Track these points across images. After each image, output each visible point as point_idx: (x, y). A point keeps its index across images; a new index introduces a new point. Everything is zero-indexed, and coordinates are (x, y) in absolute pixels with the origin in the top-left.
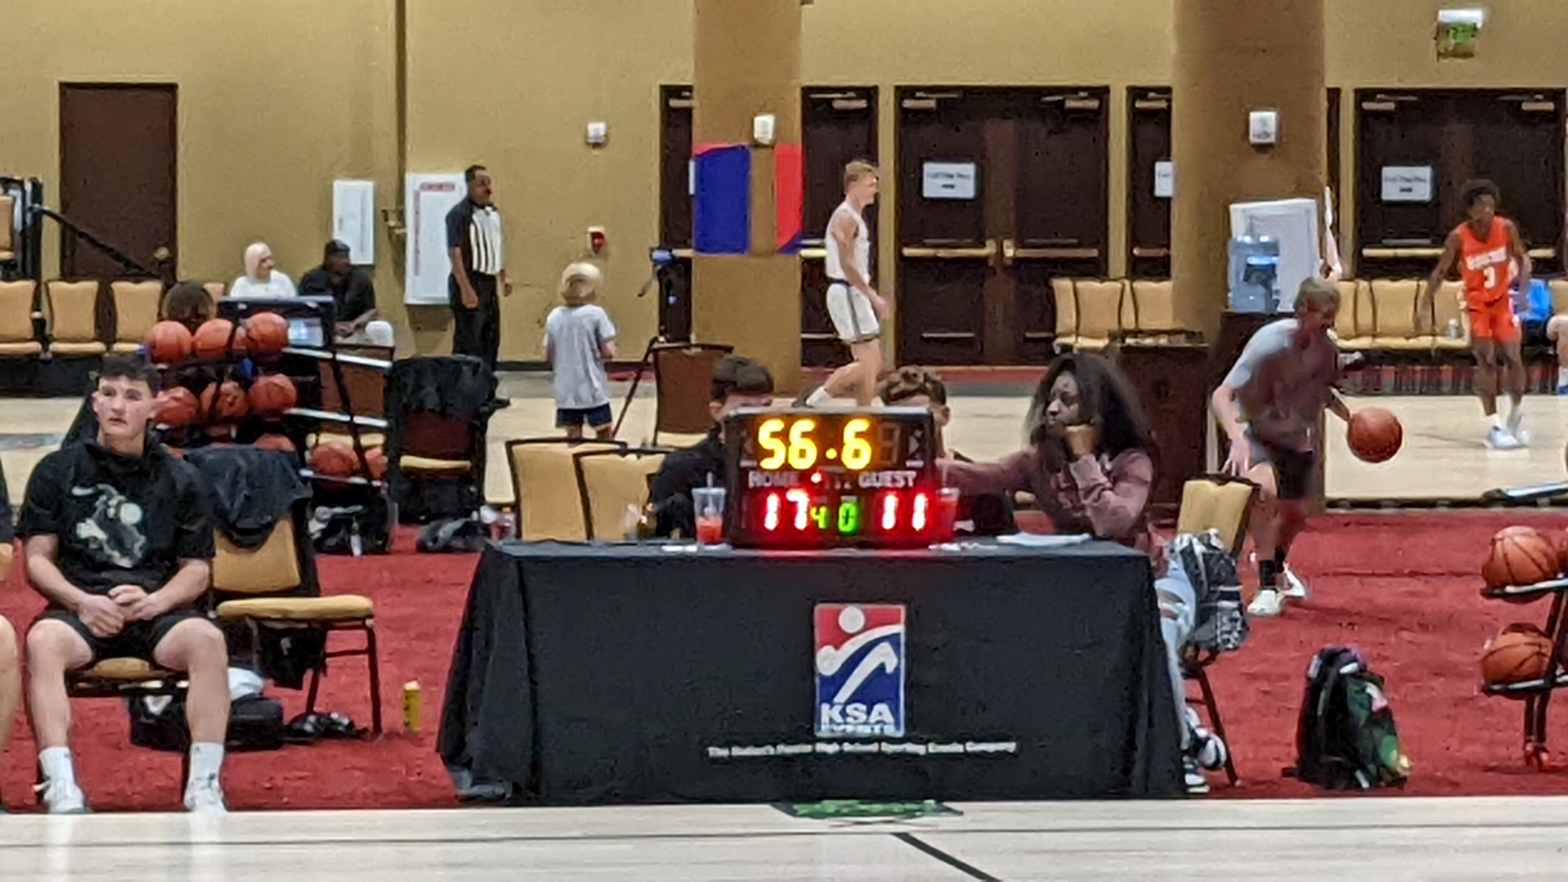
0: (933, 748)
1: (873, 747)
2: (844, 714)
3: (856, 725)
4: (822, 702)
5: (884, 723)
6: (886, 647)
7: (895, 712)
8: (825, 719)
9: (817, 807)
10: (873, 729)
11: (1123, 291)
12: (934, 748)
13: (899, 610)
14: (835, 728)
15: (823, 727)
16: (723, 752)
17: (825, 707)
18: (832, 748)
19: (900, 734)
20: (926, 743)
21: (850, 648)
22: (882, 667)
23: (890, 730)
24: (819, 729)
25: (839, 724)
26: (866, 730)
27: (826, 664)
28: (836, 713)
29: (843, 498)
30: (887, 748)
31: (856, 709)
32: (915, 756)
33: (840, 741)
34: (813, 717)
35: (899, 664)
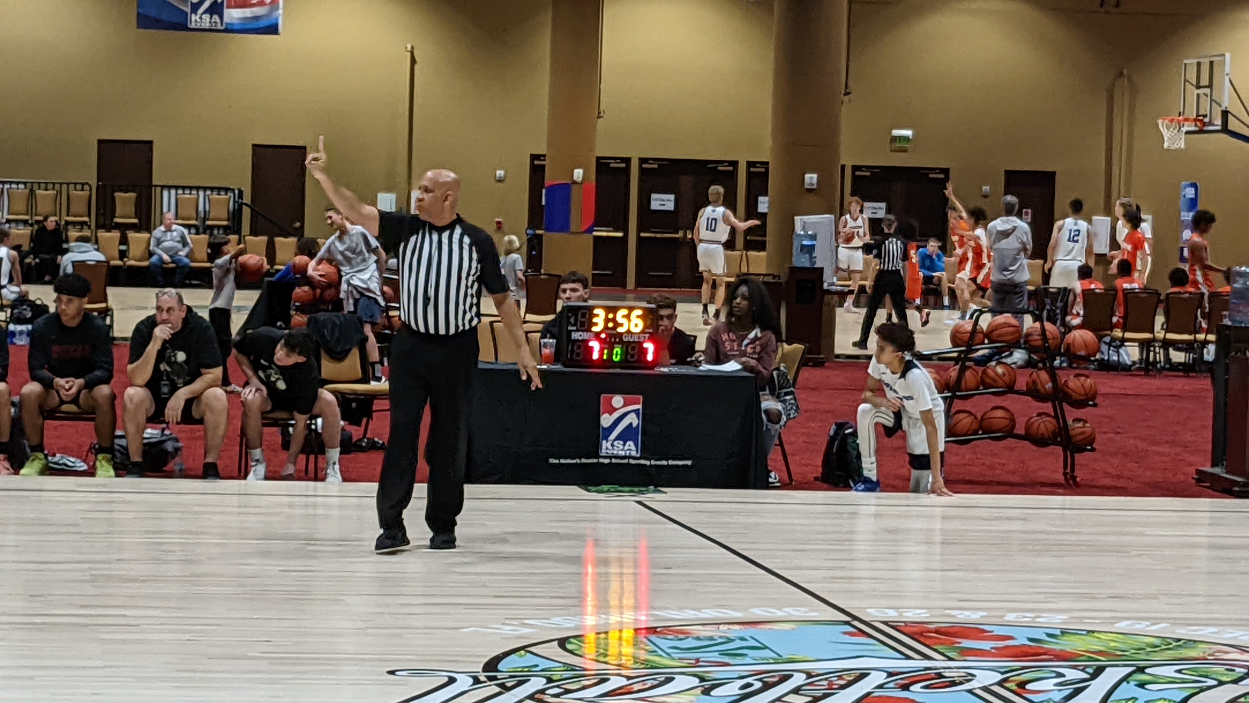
0: (653, 462)
1: (626, 461)
2: (612, 445)
3: (618, 450)
4: (602, 439)
5: (630, 450)
6: (633, 415)
7: (636, 446)
8: (604, 447)
9: (600, 488)
10: (626, 453)
11: (742, 256)
13: (640, 399)
14: (608, 451)
15: (603, 451)
16: (557, 461)
17: (604, 442)
18: (607, 461)
19: (638, 455)
20: (650, 460)
21: (616, 415)
22: (631, 424)
23: (634, 453)
24: (601, 452)
25: (610, 450)
26: (622, 453)
27: (605, 421)
28: (609, 444)
29: (615, 346)
30: (632, 462)
31: (618, 443)
32: (645, 465)
33: (610, 458)
34: (598, 446)
35: (638, 424)
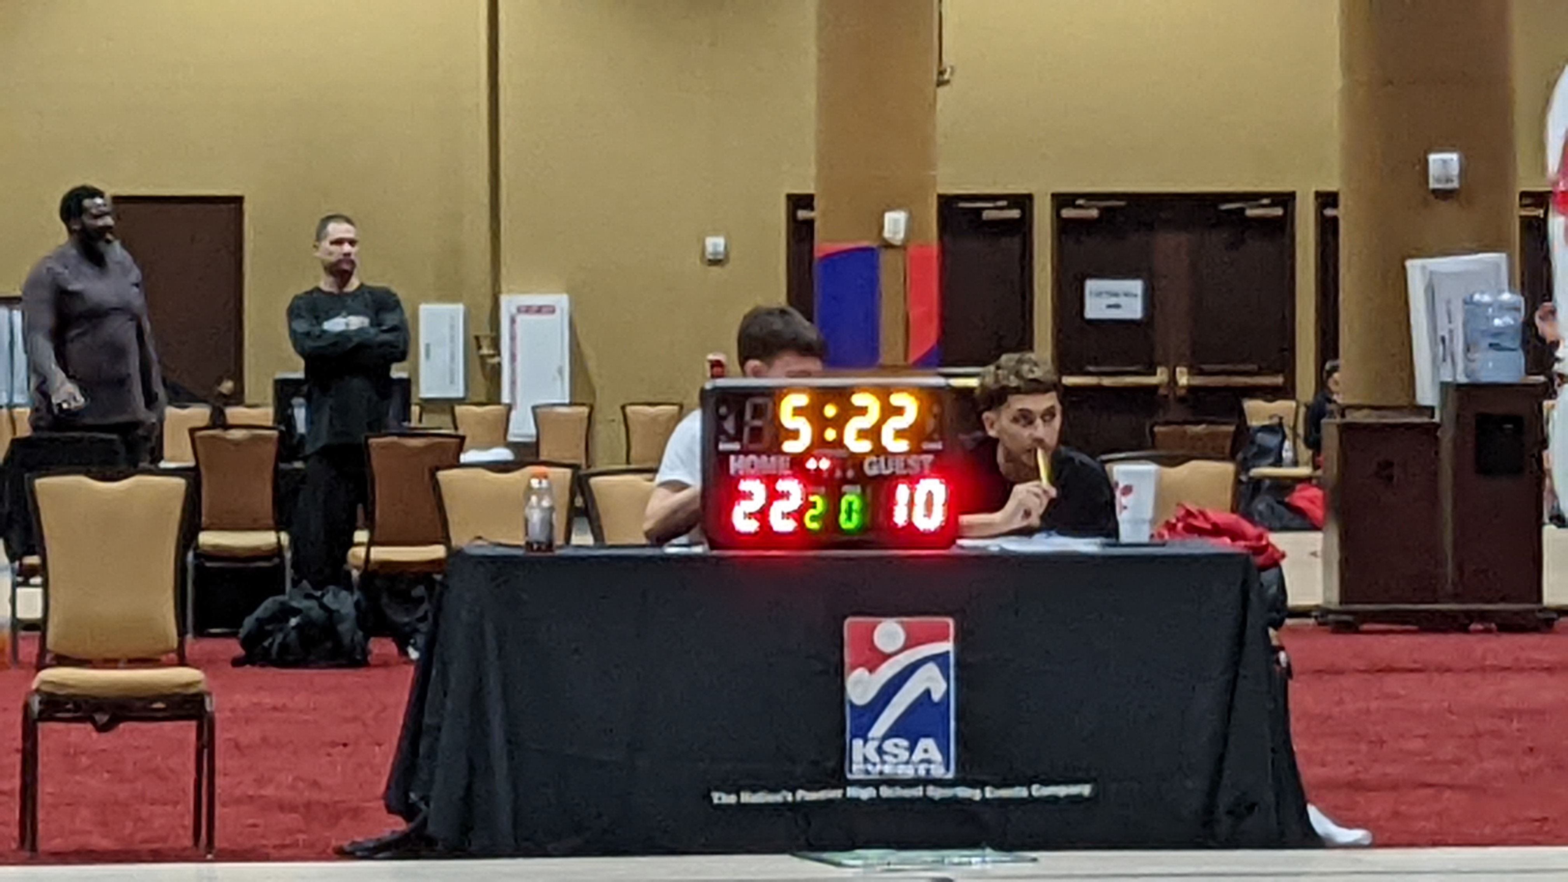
0: (989, 793)
1: (918, 792)
2: (880, 751)
3: (897, 764)
4: (853, 737)
5: (929, 761)
6: (932, 670)
7: (943, 748)
8: (857, 757)
10: (916, 770)
12: (992, 793)
13: (946, 626)
15: (854, 767)
16: (730, 799)
17: (858, 743)
18: (866, 794)
19: (951, 775)
20: (982, 786)
21: (887, 671)
23: (938, 770)
24: (851, 771)
25: (874, 764)
26: (908, 771)
27: (858, 691)
28: (871, 749)
29: (846, 488)
30: (935, 792)
31: (896, 745)
32: (968, 801)
33: (876, 784)
34: (843, 754)
35: (948, 689)
